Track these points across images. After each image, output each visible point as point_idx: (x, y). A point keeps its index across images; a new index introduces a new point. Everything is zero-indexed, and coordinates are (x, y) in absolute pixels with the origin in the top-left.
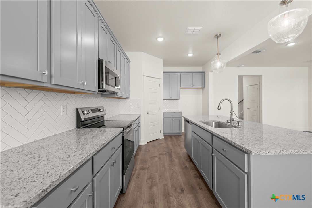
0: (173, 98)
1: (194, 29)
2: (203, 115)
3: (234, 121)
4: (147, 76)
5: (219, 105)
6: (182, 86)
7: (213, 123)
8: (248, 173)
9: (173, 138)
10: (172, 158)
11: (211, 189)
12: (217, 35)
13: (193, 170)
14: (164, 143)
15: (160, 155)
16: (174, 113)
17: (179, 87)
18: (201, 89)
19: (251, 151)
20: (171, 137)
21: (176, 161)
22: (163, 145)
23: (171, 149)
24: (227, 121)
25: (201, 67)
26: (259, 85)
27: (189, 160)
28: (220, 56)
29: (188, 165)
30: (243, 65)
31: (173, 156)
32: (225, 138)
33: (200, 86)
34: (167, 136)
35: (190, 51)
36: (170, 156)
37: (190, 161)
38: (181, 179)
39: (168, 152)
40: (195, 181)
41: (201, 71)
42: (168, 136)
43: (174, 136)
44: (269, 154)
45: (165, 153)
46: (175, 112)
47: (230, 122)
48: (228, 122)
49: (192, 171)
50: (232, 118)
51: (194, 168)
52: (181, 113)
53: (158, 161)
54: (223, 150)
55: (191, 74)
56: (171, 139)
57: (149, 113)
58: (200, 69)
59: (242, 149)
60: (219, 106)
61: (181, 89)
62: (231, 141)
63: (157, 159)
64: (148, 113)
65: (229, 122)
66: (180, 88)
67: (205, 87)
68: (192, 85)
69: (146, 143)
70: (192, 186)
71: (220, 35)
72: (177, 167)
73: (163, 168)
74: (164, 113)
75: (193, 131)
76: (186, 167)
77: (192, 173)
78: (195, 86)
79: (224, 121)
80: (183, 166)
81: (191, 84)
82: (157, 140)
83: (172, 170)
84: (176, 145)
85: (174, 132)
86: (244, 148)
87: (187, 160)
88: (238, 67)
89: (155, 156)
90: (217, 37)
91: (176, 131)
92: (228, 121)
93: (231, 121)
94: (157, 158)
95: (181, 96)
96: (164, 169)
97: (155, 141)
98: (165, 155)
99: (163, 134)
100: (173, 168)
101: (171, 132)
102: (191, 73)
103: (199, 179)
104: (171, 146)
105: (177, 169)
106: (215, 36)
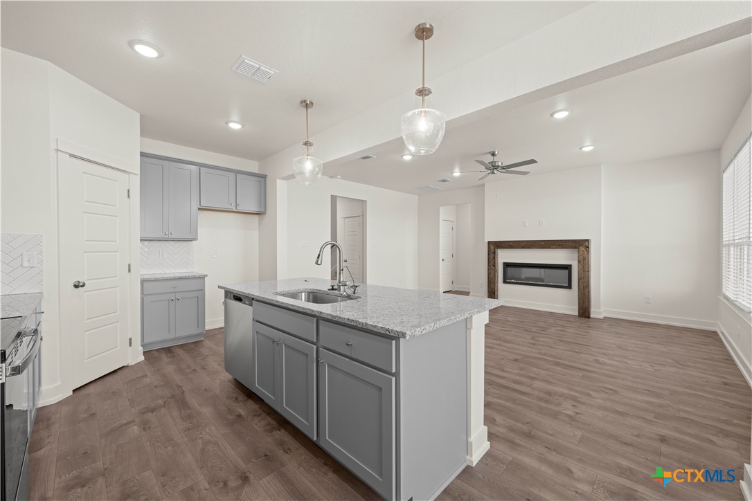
0: (175, 236)
1: (258, 66)
2: (261, 279)
3: (346, 285)
4: (71, 155)
5: (319, 255)
6: (204, 204)
7: (303, 294)
8: (397, 375)
9: (180, 352)
10: (189, 408)
11: (315, 439)
12: (305, 101)
13: (259, 416)
14: (149, 374)
15: (144, 413)
16: (181, 278)
17: (195, 206)
18: (257, 217)
19: (405, 334)
20: (168, 350)
21: (206, 411)
22: (147, 380)
23: (181, 385)
24: (331, 287)
25: (256, 163)
26: (361, 217)
27: (242, 397)
28: (312, 149)
29: (245, 409)
30: (339, 177)
31: (192, 400)
32: (353, 320)
33: (254, 209)
34: (156, 353)
35: (235, 117)
36: (183, 404)
37: (246, 398)
38: (233, 453)
39: (173, 397)
40: (269, 440)
41: (257, 172)
42: (157, 350)
43: (181, 346)
44: (424, 332)
45: (160, 402)
46: (184, 275)
47: (339, 289)
48: (333, 289)
49: (257, 419)
50: (342, 280)
51: (261, 412)
52: (203, 277)
53: (144, 432)
54: (348, 345)
55: (232, 175)
56: (173, 356)
57: (82, 286)
58: (253, 167)
59: (388, 333)
60: (318, 258)
61: (201, 211)
62: (366, 324)
63: (135, 430)
64: (76, 286)
65: (335, 290)
66: (199, 209)
67: (267, 213)
68: (234, 205)
69: (71, 393)
70: (266, 455)
71: (312, 103)
72: (213, 428)
73: (166, 447)
74: (143, 282)
75: (256, 319)
76: (240, 416)
77: (259, 424)
78: (240, 208)
79: (325, 287)
80: (230, 417)
81: (233, 200)
82: (119, 372)
83: (200, 441)
84: (195, 370)
85: (179, 334)
86: (392, 330)
87: (237, 399)
88: (331, 177)
89: (125, 422)
90: (307, 105)
91: (184, 331)
92: (333, 286)
93: (339, 287)
94: (135, 427)
95: (201, 232)
96: (169, 448)
97: (109, 378)
98: (164, 407)
99: (141, 349)
100: (201, 433)
101: (172, 336)
102: (232, 173)
103: (278, 432)
104: (177, 378)
105: (214, 431)
106: (301, 102)
